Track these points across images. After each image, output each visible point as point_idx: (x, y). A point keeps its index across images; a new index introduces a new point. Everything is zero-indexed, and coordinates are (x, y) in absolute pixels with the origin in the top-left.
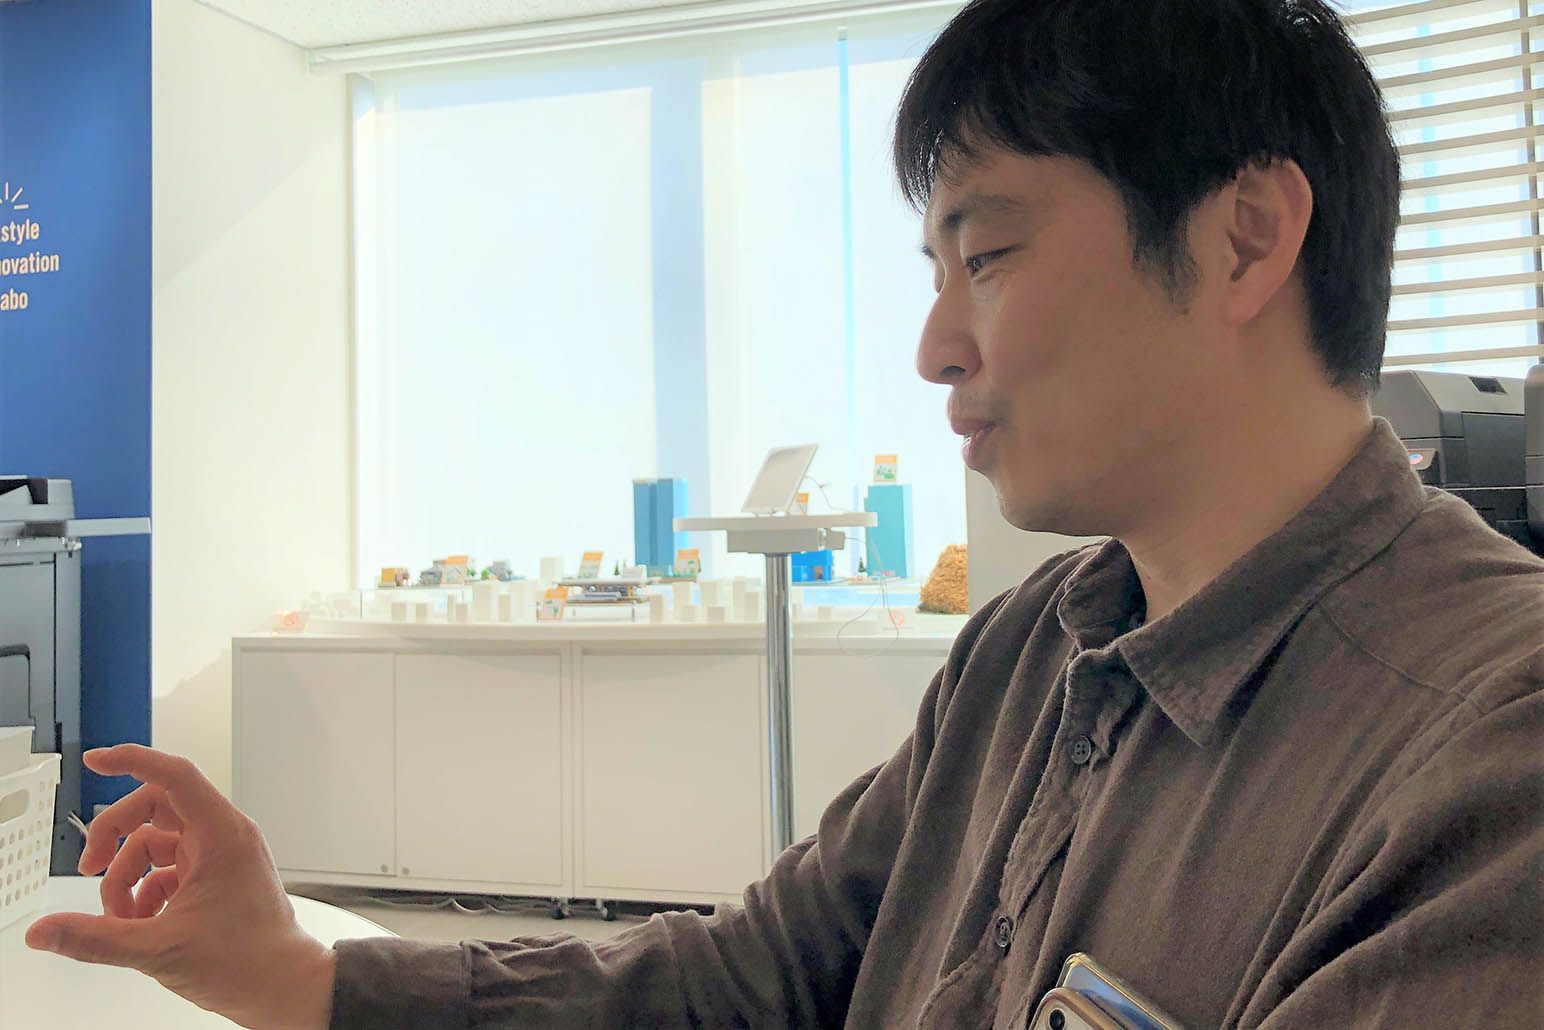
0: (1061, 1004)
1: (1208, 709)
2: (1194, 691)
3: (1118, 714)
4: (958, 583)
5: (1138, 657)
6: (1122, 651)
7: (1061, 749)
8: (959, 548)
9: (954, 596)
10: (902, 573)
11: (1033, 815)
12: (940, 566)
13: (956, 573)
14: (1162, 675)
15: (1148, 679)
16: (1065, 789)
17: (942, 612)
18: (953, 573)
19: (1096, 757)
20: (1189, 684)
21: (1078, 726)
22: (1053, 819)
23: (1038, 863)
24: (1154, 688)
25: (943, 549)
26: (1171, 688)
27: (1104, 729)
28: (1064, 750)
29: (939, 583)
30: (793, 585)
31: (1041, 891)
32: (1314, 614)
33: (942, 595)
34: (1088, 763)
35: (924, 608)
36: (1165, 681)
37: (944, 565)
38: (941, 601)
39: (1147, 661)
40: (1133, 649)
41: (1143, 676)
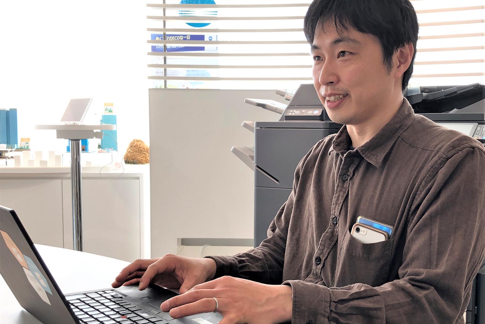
0: (358, 226)
1: (379, 160)
2: (375, 157)
3: (355, 166)
4: (140, 153)
5: (362, 151)
6: (358, 150)
7: (340, 178)
8: (138, 140)
9: (139, 158)
10: (115, 148)
11: (336, 194)
12: (131, 146)
13: (138, 149)
14: (367, 154)
15: (364, 155)
16: (343, 186)
17: (134, 163)
18: (137, 149)
19: (349, 178)
20: (374, 156)
21: (344, 171)
22: (341, 193)
23: (340, 203)
24: (366, 157)
25: (132, 141)
26: (370, 157)
27: (351, 170)
28: (341, 178)
29: (132, 153)
30: (82, 152)
31: (343, 208)
32: (400, 139)
33: (134, 157)
34: (347, 179)
35: (127, 162)
36: (368, 156)
37: (133, 146)
38: (133, 159)
39: (364, 151)
40: (361, 149)
41: (363, 155)
